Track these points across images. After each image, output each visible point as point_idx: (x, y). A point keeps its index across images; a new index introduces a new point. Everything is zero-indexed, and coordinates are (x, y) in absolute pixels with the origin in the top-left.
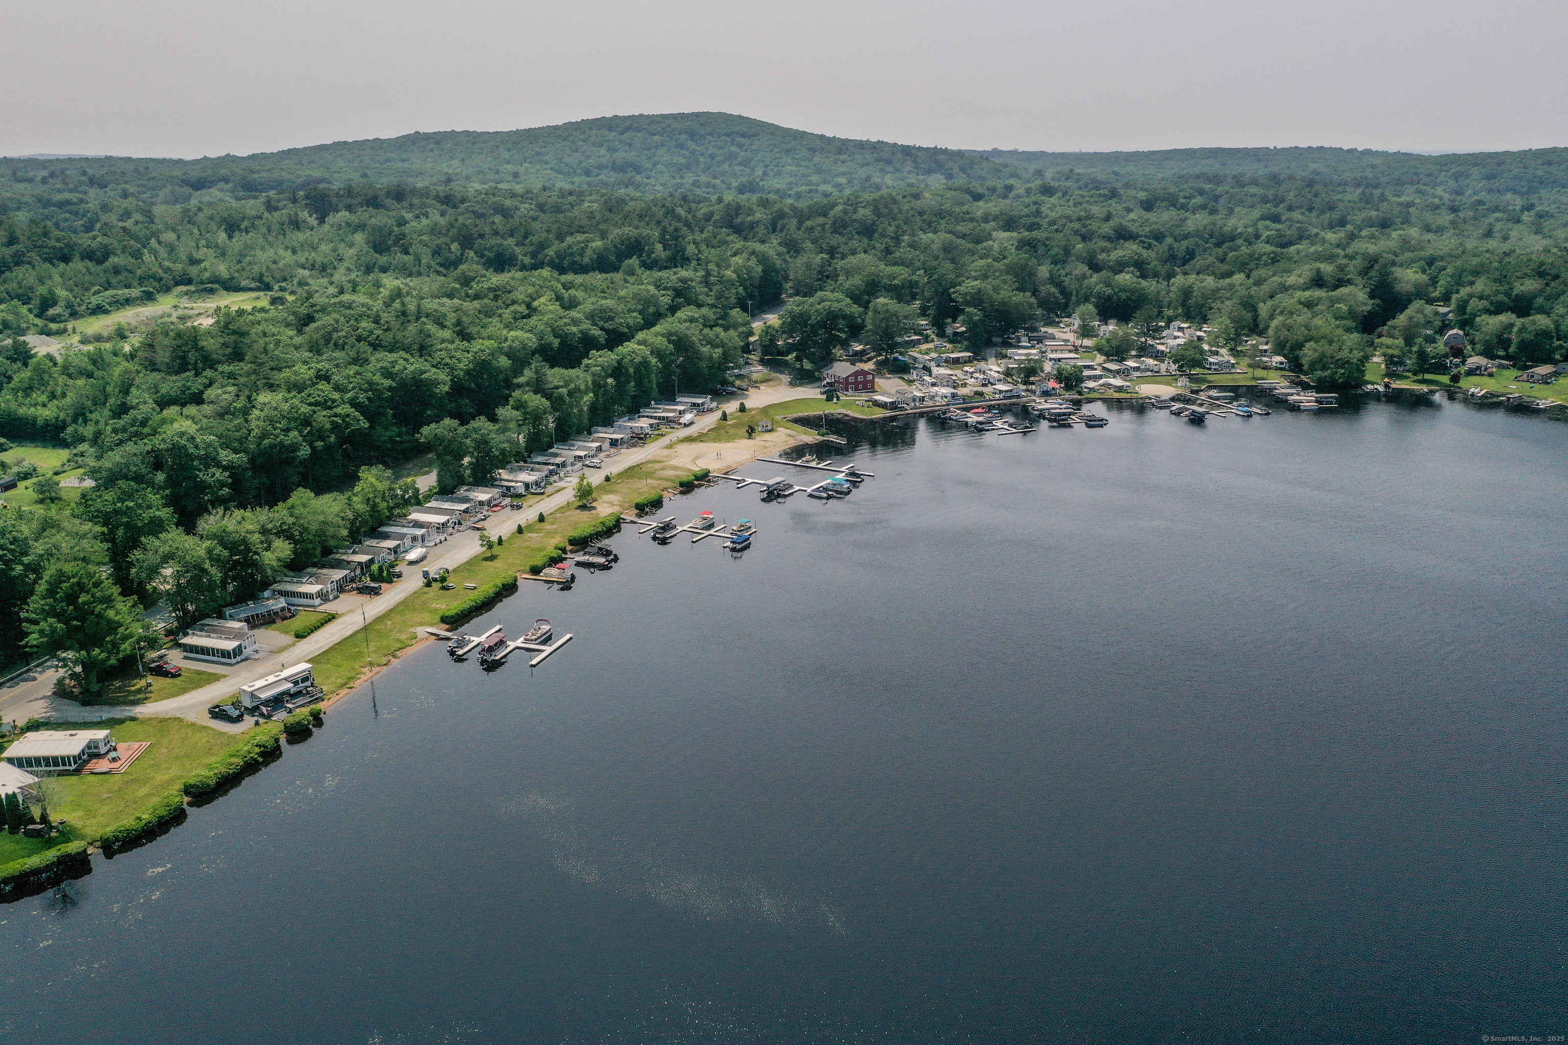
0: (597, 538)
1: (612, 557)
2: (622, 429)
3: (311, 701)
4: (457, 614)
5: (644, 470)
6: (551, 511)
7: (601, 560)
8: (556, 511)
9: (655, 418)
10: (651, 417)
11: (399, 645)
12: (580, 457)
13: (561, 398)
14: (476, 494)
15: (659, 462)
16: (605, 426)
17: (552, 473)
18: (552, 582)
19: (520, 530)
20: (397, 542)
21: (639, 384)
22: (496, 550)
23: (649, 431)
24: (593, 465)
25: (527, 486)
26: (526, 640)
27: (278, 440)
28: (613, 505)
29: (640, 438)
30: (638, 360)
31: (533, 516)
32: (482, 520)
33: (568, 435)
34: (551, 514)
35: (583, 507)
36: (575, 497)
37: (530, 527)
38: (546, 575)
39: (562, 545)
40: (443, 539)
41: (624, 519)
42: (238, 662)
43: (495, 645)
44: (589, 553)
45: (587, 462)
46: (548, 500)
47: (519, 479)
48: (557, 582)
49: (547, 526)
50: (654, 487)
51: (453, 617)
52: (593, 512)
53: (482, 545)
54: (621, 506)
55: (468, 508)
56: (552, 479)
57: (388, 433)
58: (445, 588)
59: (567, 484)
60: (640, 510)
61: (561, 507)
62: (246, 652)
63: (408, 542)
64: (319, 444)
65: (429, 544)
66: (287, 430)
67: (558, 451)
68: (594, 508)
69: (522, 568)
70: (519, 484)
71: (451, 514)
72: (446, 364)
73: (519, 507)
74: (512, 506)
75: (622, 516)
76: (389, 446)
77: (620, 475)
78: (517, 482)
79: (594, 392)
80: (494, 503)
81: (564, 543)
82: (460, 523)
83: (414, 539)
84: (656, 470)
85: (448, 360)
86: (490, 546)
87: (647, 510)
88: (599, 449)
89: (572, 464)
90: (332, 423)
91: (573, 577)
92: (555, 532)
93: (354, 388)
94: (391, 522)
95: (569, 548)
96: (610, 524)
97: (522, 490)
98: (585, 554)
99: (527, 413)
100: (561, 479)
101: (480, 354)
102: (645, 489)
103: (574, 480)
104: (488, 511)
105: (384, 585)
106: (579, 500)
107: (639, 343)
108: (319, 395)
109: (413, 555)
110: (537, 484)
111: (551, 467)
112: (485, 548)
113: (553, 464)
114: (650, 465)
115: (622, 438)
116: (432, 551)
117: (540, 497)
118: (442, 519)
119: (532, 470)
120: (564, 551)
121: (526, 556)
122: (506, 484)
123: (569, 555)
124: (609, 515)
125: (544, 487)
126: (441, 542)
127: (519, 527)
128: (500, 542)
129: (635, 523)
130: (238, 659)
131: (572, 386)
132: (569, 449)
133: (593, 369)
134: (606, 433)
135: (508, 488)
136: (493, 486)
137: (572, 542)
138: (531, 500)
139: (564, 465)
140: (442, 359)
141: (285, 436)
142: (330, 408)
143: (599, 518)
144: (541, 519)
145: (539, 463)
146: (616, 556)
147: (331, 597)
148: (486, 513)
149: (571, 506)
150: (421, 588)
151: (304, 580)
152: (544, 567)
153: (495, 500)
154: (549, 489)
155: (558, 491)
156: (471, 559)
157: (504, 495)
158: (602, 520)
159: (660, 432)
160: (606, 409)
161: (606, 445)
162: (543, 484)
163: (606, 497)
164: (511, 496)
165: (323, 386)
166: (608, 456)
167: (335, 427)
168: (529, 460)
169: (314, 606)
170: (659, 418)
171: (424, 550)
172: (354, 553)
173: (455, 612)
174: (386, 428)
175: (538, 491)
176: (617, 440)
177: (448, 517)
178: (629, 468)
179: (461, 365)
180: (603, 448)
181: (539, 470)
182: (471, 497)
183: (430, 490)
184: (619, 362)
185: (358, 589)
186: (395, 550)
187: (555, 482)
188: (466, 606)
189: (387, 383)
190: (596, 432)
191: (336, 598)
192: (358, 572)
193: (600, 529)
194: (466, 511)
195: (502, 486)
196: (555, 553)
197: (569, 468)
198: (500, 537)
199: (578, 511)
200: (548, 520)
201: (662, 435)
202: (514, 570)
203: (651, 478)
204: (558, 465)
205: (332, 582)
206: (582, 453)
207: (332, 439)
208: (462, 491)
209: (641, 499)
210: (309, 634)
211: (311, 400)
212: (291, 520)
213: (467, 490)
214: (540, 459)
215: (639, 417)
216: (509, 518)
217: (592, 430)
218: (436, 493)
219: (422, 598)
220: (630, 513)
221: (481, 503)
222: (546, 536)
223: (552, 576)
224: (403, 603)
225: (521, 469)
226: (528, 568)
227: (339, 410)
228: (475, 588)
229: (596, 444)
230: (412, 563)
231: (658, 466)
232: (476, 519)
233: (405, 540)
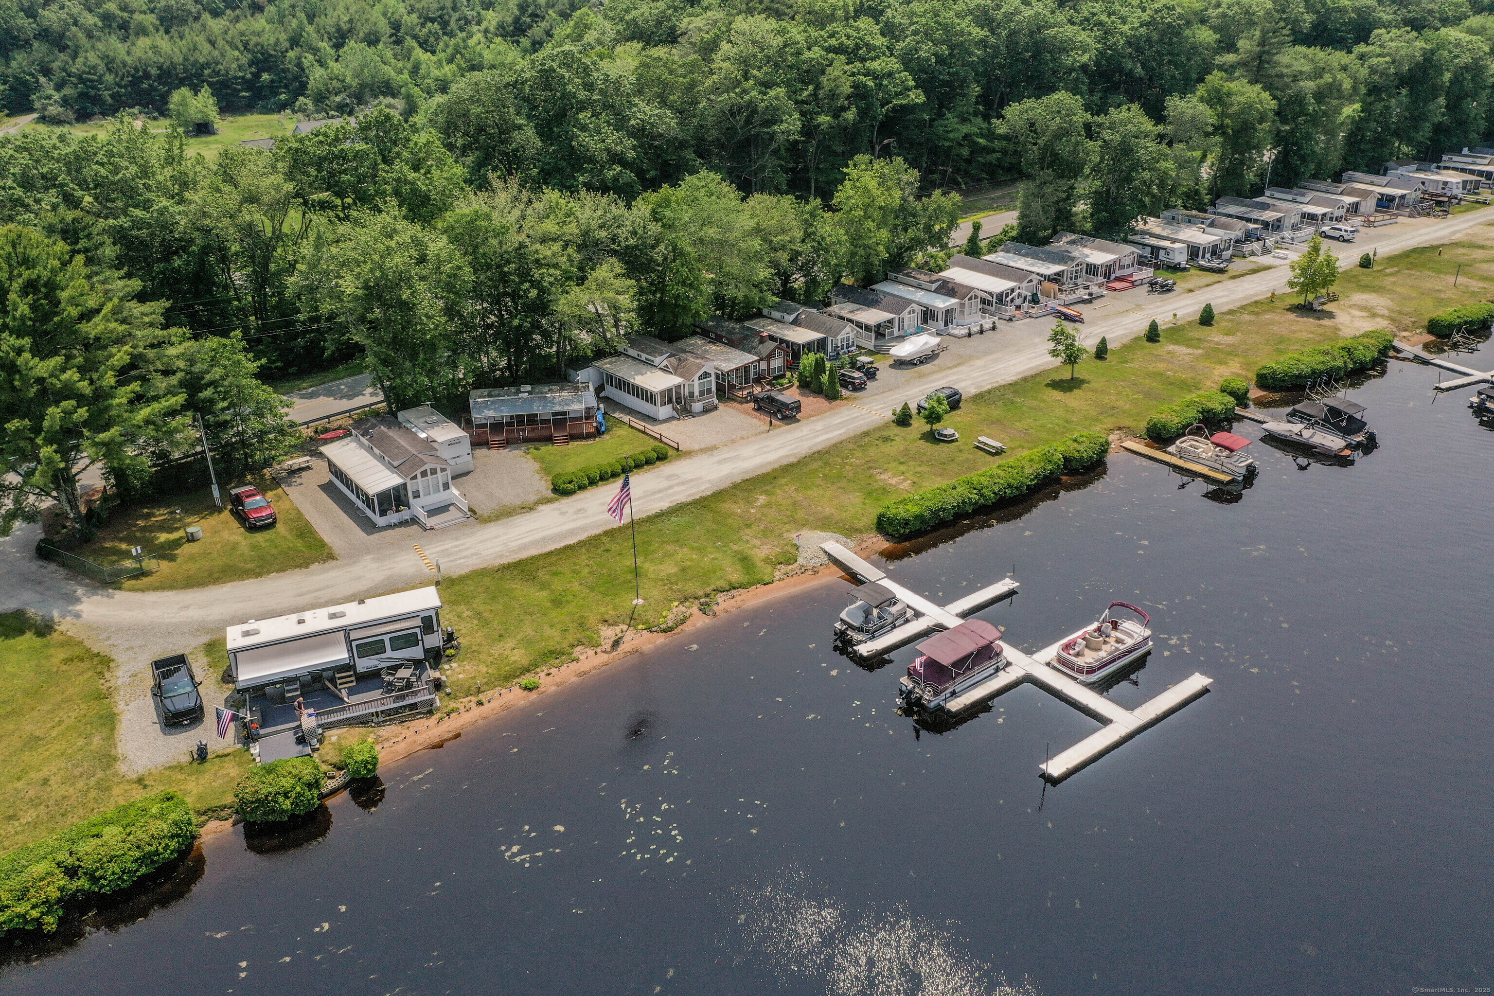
0: (1327, 383)
1: (1359, 438)
2: (1404, 182)
3: (397, 711)
4: (919, 517)
5: (1445, 256)
6: (1231, 307)
7: (1333, 442)
8: (1243, 308)
9: (1472, 172)
10: (1463, 170)
11: (736, 575)
12: (1312, 217)
13: (1299, 100)
14: (1086, 251)
15: (1482, 247)
16: (1370, 172)
17: (1249, 237)
18: (1195, 474)
19: (1153, 335)
20: (886, 316)
21: (1453, 106)
22: (1085, 368)
23: (1458, 192)
24: (1336, 234)
25: (1194, 252)
26: (1062, 661)
27: (747, 97)
28: (1374, 315)
29: (1439, 203)
30: (1466, 59)
31: (1190, 310)
32: (1084, 302)
33: (1297, 175)
34: (1230, 312)
35: (1305, 309)
36: (1291, 284)
37: (1177, 332)
38: (1181, 450)
39: (1238, 385)
40: (987, 325)
41: (1398, 351)
42: (390, 527)
43: (960, 663)
44: (1304, 417)
45: (1325, 228)
46: (1230, 284)
47: (1181, 236)
48: (1207, 478)
49: (1214, 336)
50: (1473, 294)
51: (907, 523)
52: (1326, 322)
53: (1054, 353)
54: (1393, 320)
55: (1060, 274)
56: (1247, 248)
57: (965, 129)
58: (933, 437)
59: (1277, 262)
60: (1439, 336)
61: (1256, 302)
62: (418, 507)
63: (910, 318)
64: (824, 119)
65: (956, 332)
66: (767, 85)
67: (1270, 201)
68: (1330, 315)
69: (1127, 422)
70: (1177, 245)
71: (1020, 279)
72: (1100, 24)
73: (1166, 289)
74: (1152, 284)
75: (1396, 343)
76: (965, 152)
77: (1392, 260)
78: (1174, 241)
79: (1363, 101)
80: (1119, 273)
81: (1245, 381)
82: (1035, 300)
83: (928, 315)
84: (1474, 261)
85: (1104, 18)
86: (1072, 358)
87: (1457, 337)
88: (1354, 209)
89: (1295, 228)
90: (856, 86)
91: (1251, 475)
92: (1232, 352)
93: (915, 34)
94: (900, 276)
95: (1255, 393)
96: (1368, 356)
97: (1181, 258)
98: (1293, 414)
99: (1228, 116)
100: (1266, 251)
101: (1164, 13)
102: (1449, 294)
103: (1295, 255)
104: (1100, 285)
105: (810, 403)
106: (1300, 293)
107: (1471, 31)
108: (848, 37)
109: (904, 350)
110: (1215, 251)
111: (1251, 226)
112: (1060, 360)
113: (1256, 221)
114: (1461, 251)
115: (1403, 197)
116: (955, 347)
117: (1216, 277)
118: (998, 285)
119: (1212, 225)
120: (1241, 398)
121: (1148, 394)
122: (1153, 241)
123: (1253, 412)
124: (1366, 335)
125: (1229, 260)
126: (981, 332)
127: (1154, 327)
128: (1101, 352)
129: (1426, 363)
130: (393, 517)
131: (1328, 78)
132: (1294, 201)
133: (1375, 61)
134: (1372, 183)
135: (1155, 250)
136: (1125, 241)
137: (1265, 381)
138: (1196, 278)
139: (1276, 226)
140: (1094, 14)
141: (760, 92)
142: (863, 60)
143: (1337, 338)
144: (1207, 318)
145: (1230, 216)
146: (1371, 438)
147: (697, 407)
148: (1094, 289)
149: (1278, 303)
150: (886, 426)
151: (657, 360)
152: (1180, 434)
153: (1122, 267)
154: (1238, 265)
155: (1254, 271)
156: (1025, 379)
157: (1142, 262)
158: (1349, 343)
159: (1481, 198)
160: (1380, 142)
161: (1368, 206)
162: (1227, 254)
163: (1359, 297)
164: (1157, 267)
165: (865, 23)
166: (1369, 224)
167: (860, 94)
168: (1210, 209)
169: (654, 420)
170: (1480, 173)
171: (934, 341)
172: (796, 322)
173: (914, 510)
174: (964, 120)
175: (1215, 264)
176: (1391, 199)
177: (1011, 284)
178: (1415, 250)
179: (1125, 28)
180: (1362, 209)
181: (1225, 227)
182: (1075, 254)
183: (1005, 232)
184: (1429, 57)
185: (756, 400)
186: (880, 331)
187: (1253, 253)
188: (951, 500)
189: (978, 33)
190: (1351, 180)
191: (707, 410)
192: (777, 363)
193: (1339, 363)
194: (1056, 278)
195: (1145, 245)
196: (1219, 403)
197: (1287, 234)
198: (1103, 341)
199: (1292, 316)
200: (1221, 323)
201: (1485, 203)
202: (1109, 423)
203: (1465, 274)
204: (1266, 225)
205: (706, 375)
206: (1319, 210)
207: (851, 115)
208: (1062, 243)
209: (1445, 313)
210: (581, 488)
211: (833, 42)
212: (655, 228)
213: (1073, 242)
214: (1233, 209)
215: (1439, 168)
216: (1139, 307)
217: (1345, 176)
218: (1013, 239)
219: (872, 452)
220: (1414, 339)
221: (1092, 270)
222: (1207, 356)
223: (1197, 460)
224: (821, 456)
225: (1189, 221)
226: (1143, 425)
227: (875, 65)
228: (999, 452)
229: (1348, 200)
230: (900, 364)
231: (1479, 254)
232: (1072, 297)
233: (905, 314)
